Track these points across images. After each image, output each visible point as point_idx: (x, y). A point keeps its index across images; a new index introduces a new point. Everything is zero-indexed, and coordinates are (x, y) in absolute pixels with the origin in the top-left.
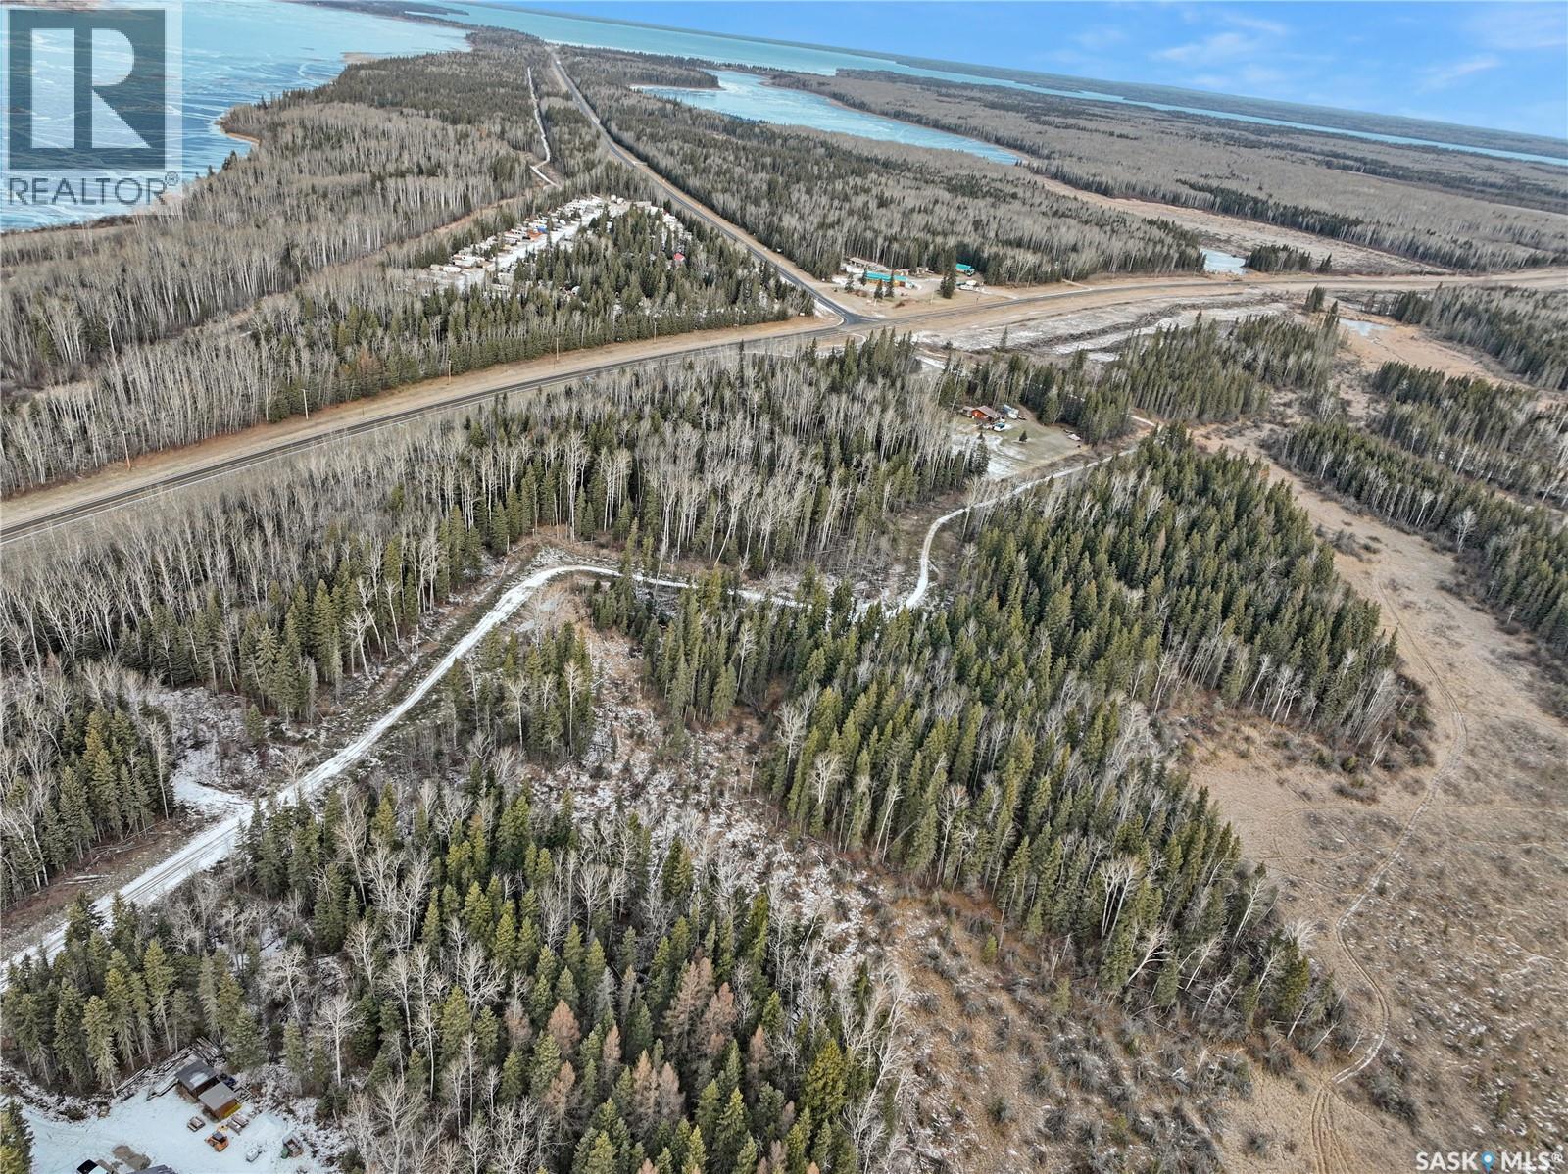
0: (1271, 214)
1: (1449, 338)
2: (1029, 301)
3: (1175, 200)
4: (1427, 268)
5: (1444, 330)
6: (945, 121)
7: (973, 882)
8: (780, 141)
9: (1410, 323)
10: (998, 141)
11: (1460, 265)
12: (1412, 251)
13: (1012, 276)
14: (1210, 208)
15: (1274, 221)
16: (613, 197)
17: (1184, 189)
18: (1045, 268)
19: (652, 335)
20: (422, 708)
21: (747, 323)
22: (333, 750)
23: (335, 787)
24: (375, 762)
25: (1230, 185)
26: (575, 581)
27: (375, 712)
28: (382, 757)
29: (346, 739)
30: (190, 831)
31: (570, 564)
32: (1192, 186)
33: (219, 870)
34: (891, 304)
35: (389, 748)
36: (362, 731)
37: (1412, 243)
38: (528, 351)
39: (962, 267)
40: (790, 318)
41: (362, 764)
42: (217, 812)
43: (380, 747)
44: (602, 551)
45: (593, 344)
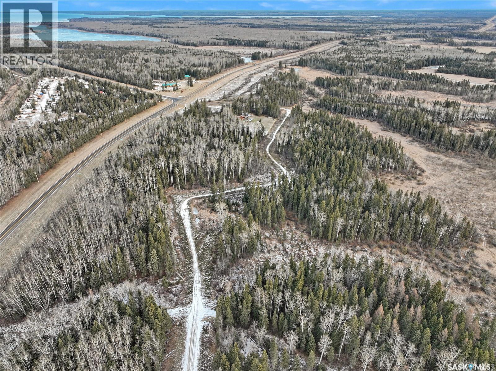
0: (243, 43)
1: (317, 68)
2: (214, 82)
3: (215, 44)
4: (291, 51)
5: (314, 67)
6: (125, 31)
7: (386, 236)
8: (82, 47)
9: (304, 66)
10: (147, 35)
11: (298, 48)
12: (284, 47)
13: (204, 76)
14: (226, 44)
15: (245, 45)
16: (52, 77)
17: (215, 40)
18: (211, 71)
19: (124, 120)
20: (201, 256)
21: (147, 109)
22: (190, 280)
23: (206, 290)
24: (208, 278)
25: (226, 37)
26: (195, 202)
27: (189, 264)
28: (208, 275)
29: (190, 276)
30: (181, 325)
31: (187, 198)
32: (217, 39)
33: (205, 331)
34: (179, 92)
35: (206, 272)
36: (192, 271)
37: (283, 45)
38: (92, 136)
39: (187, 76)
40: (158, 103)
41: (205, 280)
42: (181, 315)
43: (204, 273)
44: (192, 190)
45: (109, 128)
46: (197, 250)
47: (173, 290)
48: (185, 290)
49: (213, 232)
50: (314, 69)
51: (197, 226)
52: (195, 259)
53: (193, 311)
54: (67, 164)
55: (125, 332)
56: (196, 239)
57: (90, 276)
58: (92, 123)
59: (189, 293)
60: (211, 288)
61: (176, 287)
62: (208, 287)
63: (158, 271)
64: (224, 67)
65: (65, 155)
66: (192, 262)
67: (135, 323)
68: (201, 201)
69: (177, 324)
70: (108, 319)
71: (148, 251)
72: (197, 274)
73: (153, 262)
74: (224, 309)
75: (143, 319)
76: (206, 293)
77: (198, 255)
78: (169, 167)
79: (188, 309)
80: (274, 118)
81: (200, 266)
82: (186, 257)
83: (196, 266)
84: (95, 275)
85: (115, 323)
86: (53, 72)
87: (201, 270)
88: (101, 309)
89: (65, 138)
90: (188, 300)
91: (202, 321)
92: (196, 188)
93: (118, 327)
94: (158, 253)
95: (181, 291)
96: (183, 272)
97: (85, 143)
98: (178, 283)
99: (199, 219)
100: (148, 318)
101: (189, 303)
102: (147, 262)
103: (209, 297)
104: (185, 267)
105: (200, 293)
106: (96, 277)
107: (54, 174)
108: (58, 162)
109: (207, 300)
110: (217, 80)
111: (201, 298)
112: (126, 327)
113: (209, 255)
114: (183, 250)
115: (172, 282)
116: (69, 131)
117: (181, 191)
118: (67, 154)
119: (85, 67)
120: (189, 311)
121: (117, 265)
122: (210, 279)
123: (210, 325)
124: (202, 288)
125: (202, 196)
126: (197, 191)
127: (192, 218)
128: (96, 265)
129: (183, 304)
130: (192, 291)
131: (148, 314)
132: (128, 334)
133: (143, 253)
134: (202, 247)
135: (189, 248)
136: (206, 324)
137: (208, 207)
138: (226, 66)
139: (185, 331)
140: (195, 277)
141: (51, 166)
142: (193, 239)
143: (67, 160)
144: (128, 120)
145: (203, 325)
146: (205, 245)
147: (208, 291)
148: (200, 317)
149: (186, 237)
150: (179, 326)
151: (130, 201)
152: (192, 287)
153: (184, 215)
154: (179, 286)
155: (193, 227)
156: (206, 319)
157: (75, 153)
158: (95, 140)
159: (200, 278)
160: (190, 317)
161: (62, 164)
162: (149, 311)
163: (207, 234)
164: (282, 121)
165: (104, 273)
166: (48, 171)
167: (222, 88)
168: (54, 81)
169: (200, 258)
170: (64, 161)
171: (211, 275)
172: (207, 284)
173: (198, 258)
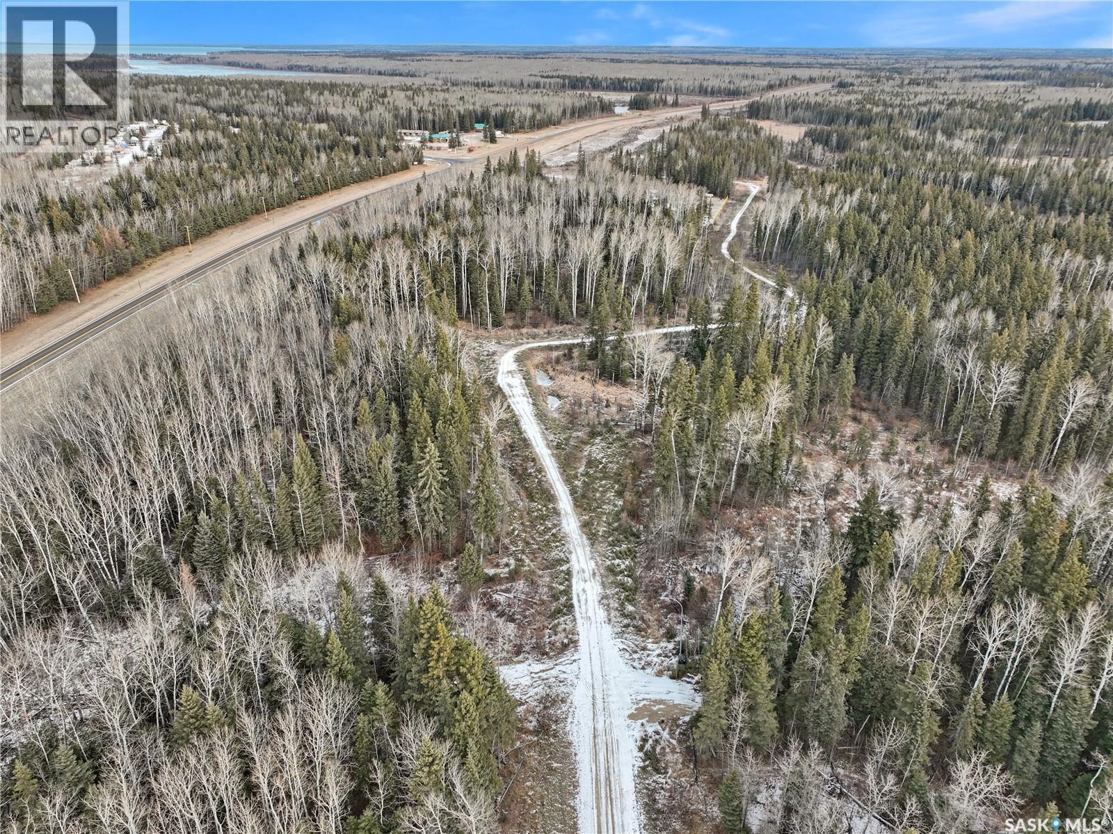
0: (604, 84)
4: (721, 98)
5: (789, 119)
9: (766, 119)
10: (380, 73)
11: (735, 94)
12: (703, 92)
13: (522, 127)
16: (156, 121)
17: (538, 79)
18: (538, 117)
19: (326, 191)
20: (584, 496)
21: (384, 174)
22: (560, 569)
23: (622, 605)
24: (624, 564)
25: (561, 73)
26: (539, 358)
27: (543, 518)
28: (619, 555)
29: (555, 554)
30: (543, 728)
31: (513, 346)
32: (542, 77)
33: (652, 760)
34: (465, 152)
35: (612, 544)
36: (559, 539)
37: (701, 86)
38: (240, 214)
39: (479, 126)
40: (411, 167)
41: (611, 570)
42: (540, 690)
43: (602, 547)
44: (524, 331)
45: (284, 203)
46: (568, 480)
47: (500, 598)
48: (543, 603)
49: (610, 431)
50: (788, 123)
51: (556, 415)
52: (565, 502)
53: (585, 673)
54: (165, 268)
55: (320, 747)
56: (558, 447)
57: (195, 531)
58: (242, 181)
59: (559, 611)
60: (641, 598)
61: (507, 591)
62: (629, 594)
63: (442, 529)
64: (568, 115)
65: (164, 250)
66: (556, 512)
67: (367, 706)
68: (555, 354)
69: (531, 726)
70: (248, 688)
71: (406, 455)
72: (579, 551)
73: (426, 493)
74: (736, 669)
75: (397, 695)
76: (625, 616)
77: (573, 492)
78: (457, 259)
79: (564, 667)
80: (722, 197)
81: (586, 525)
82: (531, 497)
83: (570, 523)
84: (213, 530)
85: (275, 706)
86: (158, 111)
87: (592, 537)
88: (221, 644)
89: (166, 206)
90: (560, 638)
91: (631, 717)
92: (535, 326)
93: (288, 722)
94: (445, 462)
95: (526, 602)
96: (527, 543)
97: (219, 227)
98: (514, 576)
99: (559, 397)
100: (421, 689)
101: (565, 647)
102: (403, 493)
103: (638, 630)
104: (533, 526)
105: (601, 614)
106: (216, 536)
107: (125, 286)
108: (139, 263)
109: (632, 639)
110: (555, 135)
111: (607, 630)
112: (323, 722)
113: (610, 495)
114: (520, 477)
115: (491, 572)
116: (178, 191)
117: (493, 332)
118: (167, 248)
119: (235, 103)
120: (570, 677)
121: (294, 500)
122: (630, 569)
123: (665, 734)
124: (605, 597)
125: (557, 343)
126: (540, 331)
127: (535, 394)
128: (219, 494)
129: (541, 651)
130: (570, 607)
131: (426, 670)
132: (330, 757)
133: (388, 463)
134: (581, 470)
135: (540, 471)
136: (650, 730)
137: (582, 369)
138: (573, 113)
139: (566, 756)
140: (573, 558)
141: (121, 269)
142: (548, 446)
143: (167, 260)
144: (335, 192)
145: (638, 734)
146: (591, 463)
147: (630, 608)
148: (621, 705)
149: (525, 440)
150: (536, 732)
151: (344, 325)
152: (567, 592)
153: (509, 385)
154: (521, 585)
155: (541, 416)
156: (641, 712)
157: (190, 247)
158: (249, 224)
159: (592, 564)
160: (580, 698)
161: (154, 266)
162: (426, 656)
163: (593, 434)
164: (744, 202)
165: (246, 525)
166: (109, 279)
167: (570, 148)
168: (160, 127)
169: (582, 501)
170: (159, 263)
171: (630, 553)
172: (622, 585)
173: (575, 500)
